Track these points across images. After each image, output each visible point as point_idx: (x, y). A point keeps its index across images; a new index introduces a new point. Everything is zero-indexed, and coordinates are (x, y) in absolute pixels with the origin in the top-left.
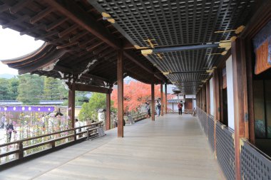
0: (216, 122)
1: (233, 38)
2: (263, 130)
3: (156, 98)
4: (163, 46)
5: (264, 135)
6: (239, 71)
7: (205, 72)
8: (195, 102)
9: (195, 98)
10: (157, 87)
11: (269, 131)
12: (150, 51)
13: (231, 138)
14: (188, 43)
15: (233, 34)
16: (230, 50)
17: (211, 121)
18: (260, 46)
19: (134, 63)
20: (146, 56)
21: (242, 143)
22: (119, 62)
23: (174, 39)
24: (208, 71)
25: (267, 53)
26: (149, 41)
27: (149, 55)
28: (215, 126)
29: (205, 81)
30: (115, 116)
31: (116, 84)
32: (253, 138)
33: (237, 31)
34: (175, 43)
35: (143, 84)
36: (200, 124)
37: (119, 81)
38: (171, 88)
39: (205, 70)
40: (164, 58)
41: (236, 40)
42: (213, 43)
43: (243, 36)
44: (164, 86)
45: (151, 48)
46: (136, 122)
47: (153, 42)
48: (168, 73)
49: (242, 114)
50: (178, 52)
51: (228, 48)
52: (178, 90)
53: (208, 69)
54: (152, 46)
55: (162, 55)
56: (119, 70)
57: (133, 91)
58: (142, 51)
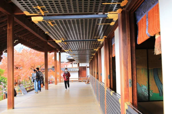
0: (106, 89)
1: (119, 11)
2: (146, 94)
3: (50, 67)
4: (53, 13)
5: (147, 98)
6: (124, 41)
7: (96, 41)
8: (88, 70)
9: (88, 66)
10: (51, 55)
11: (151, 95)
12: (41, 19)
13: (118, 103)
14: (78, 13)
15: (119, 6)
16: (117, 21)
17: (102, 88)
18: (140, 19)
19: (26, 30)
20: (36, 23)
21: (126, 107)
22: (9, 28)
23: (64, 7)
24: (99, 40)
25: (146, 25)
26: (39, 8)
27: (39, 22)
28: (106, 92)
29: (97, 50)
30: (5, 87)
31: (6, 51)
32: (136, 102)
33: (122, 4)
34: (65, 11)
35: (36, 51)
36: (93, 91)
37: (9, 49)
38: (65, 56)
39: (97, 38)
40: (55, 26)
41: (122, 12)
42: (104, 14)
43: (127, 9)
44: (58, 54)
45: (42, 16)
46: (28, 92)
47: (43, 9)
48: (60, 41)
49: (127, 81)
50: (73, 21)
51: (115, 19)
52: (71, 58)
53: (99, 38)
54: (43, 13)
55: (53, 23)
56: (9, 37)
57: (25, 59)
58: (32, 18)
